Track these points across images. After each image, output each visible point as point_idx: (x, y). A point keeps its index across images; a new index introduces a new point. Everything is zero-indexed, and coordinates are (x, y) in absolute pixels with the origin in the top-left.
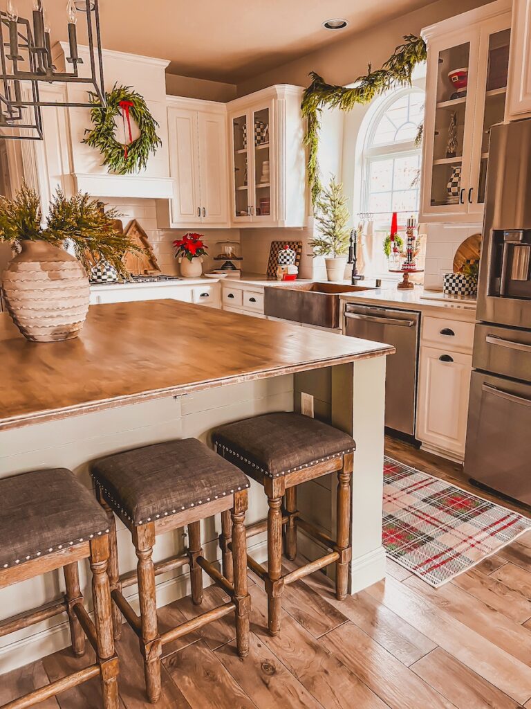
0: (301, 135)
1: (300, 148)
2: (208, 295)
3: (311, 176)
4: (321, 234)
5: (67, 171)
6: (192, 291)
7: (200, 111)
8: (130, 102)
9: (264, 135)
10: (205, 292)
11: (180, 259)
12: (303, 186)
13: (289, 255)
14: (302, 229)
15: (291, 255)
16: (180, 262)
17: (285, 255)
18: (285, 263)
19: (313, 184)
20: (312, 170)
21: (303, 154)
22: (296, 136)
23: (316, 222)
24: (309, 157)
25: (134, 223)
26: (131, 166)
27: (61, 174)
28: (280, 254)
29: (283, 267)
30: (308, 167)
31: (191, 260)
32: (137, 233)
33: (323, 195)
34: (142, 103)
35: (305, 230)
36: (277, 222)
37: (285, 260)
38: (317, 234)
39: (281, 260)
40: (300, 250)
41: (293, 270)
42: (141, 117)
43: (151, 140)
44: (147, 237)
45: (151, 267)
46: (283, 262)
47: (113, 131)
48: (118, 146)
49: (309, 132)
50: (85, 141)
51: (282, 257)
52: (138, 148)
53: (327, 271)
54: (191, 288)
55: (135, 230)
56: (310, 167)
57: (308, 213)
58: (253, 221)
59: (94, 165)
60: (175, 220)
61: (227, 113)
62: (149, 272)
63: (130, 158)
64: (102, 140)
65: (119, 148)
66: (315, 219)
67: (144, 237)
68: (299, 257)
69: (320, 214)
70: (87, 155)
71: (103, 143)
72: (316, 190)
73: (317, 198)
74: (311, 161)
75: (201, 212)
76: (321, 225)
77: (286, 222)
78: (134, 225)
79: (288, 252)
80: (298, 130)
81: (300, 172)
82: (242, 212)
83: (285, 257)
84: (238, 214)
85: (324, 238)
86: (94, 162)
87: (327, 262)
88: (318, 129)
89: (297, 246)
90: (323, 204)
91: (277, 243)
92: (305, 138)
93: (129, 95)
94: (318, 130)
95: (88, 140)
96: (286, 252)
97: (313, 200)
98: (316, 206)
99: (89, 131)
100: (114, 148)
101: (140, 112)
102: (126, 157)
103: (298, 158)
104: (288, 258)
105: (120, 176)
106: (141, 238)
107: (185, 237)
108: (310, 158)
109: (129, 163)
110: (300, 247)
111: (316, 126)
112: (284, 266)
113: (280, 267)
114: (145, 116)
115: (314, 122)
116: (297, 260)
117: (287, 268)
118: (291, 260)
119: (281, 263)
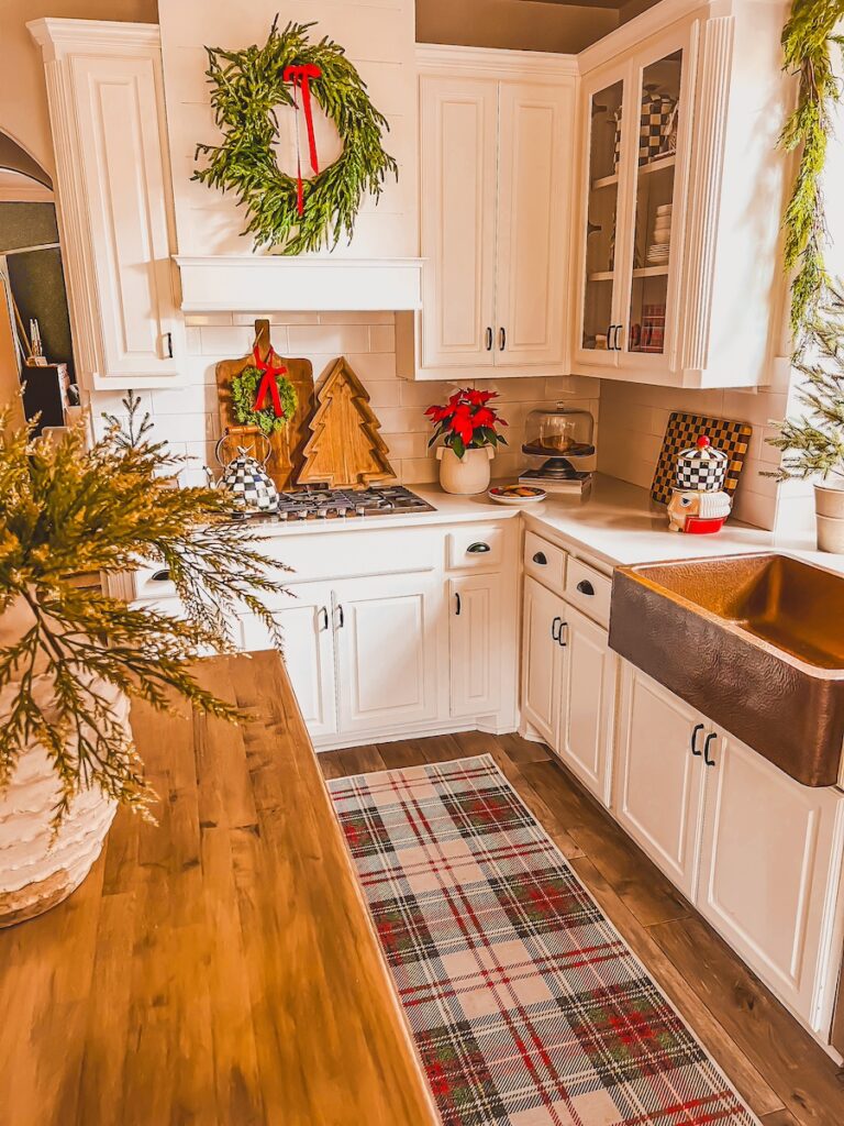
0: (775, 123)
1: (769, 162)
2: (487, 549)
3: (795, 243)
4: (809, 411)
5: (162, 252)
6: (448, 539)
7: (506, 81)
8: (310, 66)
9: (668, 131)
10: (481, 541)
11: (440, 449)
12: (765, 274)
13: (704, 466)
14: (755, 391)
15: (713, 465)
16: (439, 457)
17: (695, 464)
18: (694, 487)
19: (798, 264)
20: (798, 225)
21: (775, 178)
22: (759, 126)
23: (797, 377)
24: (794, 187)
25: (340, 367)
26: (313, 234)
27: (147, 259)
28: (681, 463)
29: (685, 496)
30: (788, 218)
31: (460, 457)
32: (347, 387)
33: (827, 298)
34: (344, 71)
35: (762, 395)
36: (680, 374)
37: (694, 479)
38: (798, 413)
39: (681, 477)
40: (742, 448)
41: (716, 504)
42: (343, 106)
43: (368, 166)
44: (368, 399)
45: (375, 468)
46: (687, 484)
47: (272, 146)
48: (285, 184)
49: (802, 110)
50: (198, 176)
51: (687, 471)
52: (331, 187)
53: (820, 522)
54: (446, 531)
55: (341, 380)
56: (796, 219)
57: (774, 349)
58: (621, 364)
59: (224, 234)
60: (427, 361)
61: (579, 80)
62: (367, 478)
63: (312, 214)
64: (238, 170)
65: (284, 189)
66: (794, 370)
67: (360, 399)
68: (737, 466)
69: (813, 356)
70: (209, 210)
71: (242, 177)
72: (806, 284)
73: (807, 309)
74: (797, 198)
75: (495, 339)
76: (812, 389)
77: (705, 374)
78: (339, 370)
79: (705, 456)
80: (768, 108)
81: (761, 233)
82: (599, 337)
83: (695, 472)
84: (590, 342)
85: (817, 423)
86: (223, 226)
87: (821, 494)
88: (831, 100)
89: (735, 436)
90: (823, 325)
91: (685, 418)
92: (787, 128)
93: (314, 50)
94: (828, 103)
95: (208, 171)
96: (697, 456)
97: (796, 314)
98: (801, 331)
99: (207, 149)
100: (272, 189)
101: (338, 91)
102: (303, 213)
103: (759, 191)
104: (703, 472)
105: (288, 260)
106: (354, 400)
107: (454, 399)
108: (798, 188)
109: (308, 225)
110: (746, 439)
111: (823, 91)
112: (691, 495)
113: (679, 496)
114: (351, 103)
115: (819, 80)
116: (730, 474)
117: (698, 502)
118: (711, 480)
119: (681, 486)
